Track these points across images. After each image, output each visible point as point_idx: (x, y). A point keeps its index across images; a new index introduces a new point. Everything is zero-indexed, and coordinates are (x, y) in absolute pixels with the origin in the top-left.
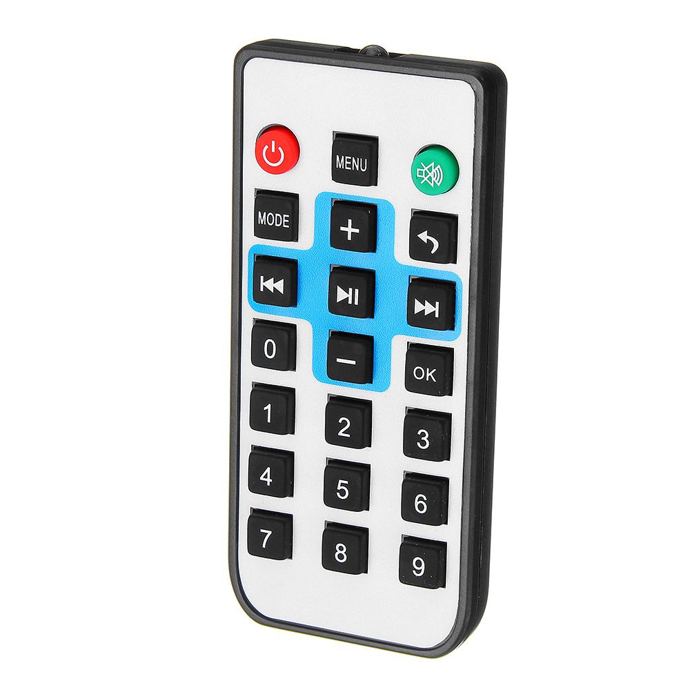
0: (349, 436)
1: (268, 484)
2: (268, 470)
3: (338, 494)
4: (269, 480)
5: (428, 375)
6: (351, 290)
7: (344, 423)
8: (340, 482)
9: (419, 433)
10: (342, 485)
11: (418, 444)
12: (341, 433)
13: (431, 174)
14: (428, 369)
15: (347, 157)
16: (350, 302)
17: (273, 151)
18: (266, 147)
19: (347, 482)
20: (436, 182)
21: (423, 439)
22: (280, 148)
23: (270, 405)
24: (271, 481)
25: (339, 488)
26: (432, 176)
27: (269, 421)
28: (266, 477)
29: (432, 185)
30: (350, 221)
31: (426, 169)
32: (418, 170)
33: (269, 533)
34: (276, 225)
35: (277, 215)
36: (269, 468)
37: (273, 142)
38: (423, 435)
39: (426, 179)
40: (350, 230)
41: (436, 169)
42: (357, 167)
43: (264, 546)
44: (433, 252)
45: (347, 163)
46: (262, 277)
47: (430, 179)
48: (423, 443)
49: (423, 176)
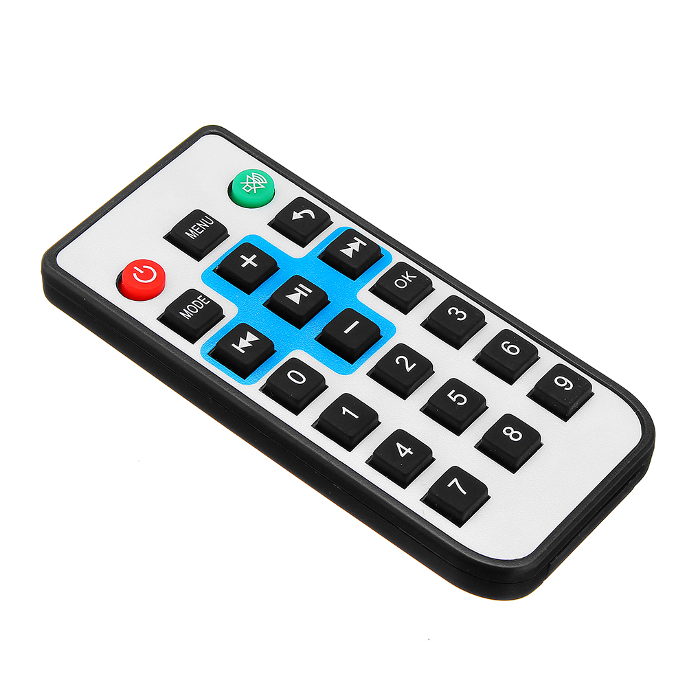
0: (414, 365)
1: (412, 453)
2: (399, 445)
3: (459, 404)
4: (408, 451)
5: (407, 279)
6: (296, 289)
7: (402, 361)
8: (449, 395)
9: (450, 313)
10: (453, 396)
11: (459, 319)
12: (408, 369)
13: (254, 182)
14: (403, 276)
15: (192, 228)
16: (306, 295)
17: (142, 272)
18: (135, 275)
19: (453, 391)
20: (263, 182)
21: (456, 313)
22: (144, 267)
23: (343, 408)
24: (410, 449)
25: (454, 399)
26: (257, 182)
27: (357, 417)
28: (403, 451)
29: (263, 187)
30: (242, 257)
31: (247, 183)
32: (244, 188)
33: (455, 480)
34: (201, 308)
35: (193, 303)
36: (398, 444)
37: (135, 268)
38: (453, 311)
39: (255, 188)
40: (249, 261)
41: (253, 176)
42: (206, 225)
43: (465, 493)
44: (314, 218)
45: (196, 230)
46: (233, 345)
47: (257, 185)
48: (461, 316)
49: (252, 188)
